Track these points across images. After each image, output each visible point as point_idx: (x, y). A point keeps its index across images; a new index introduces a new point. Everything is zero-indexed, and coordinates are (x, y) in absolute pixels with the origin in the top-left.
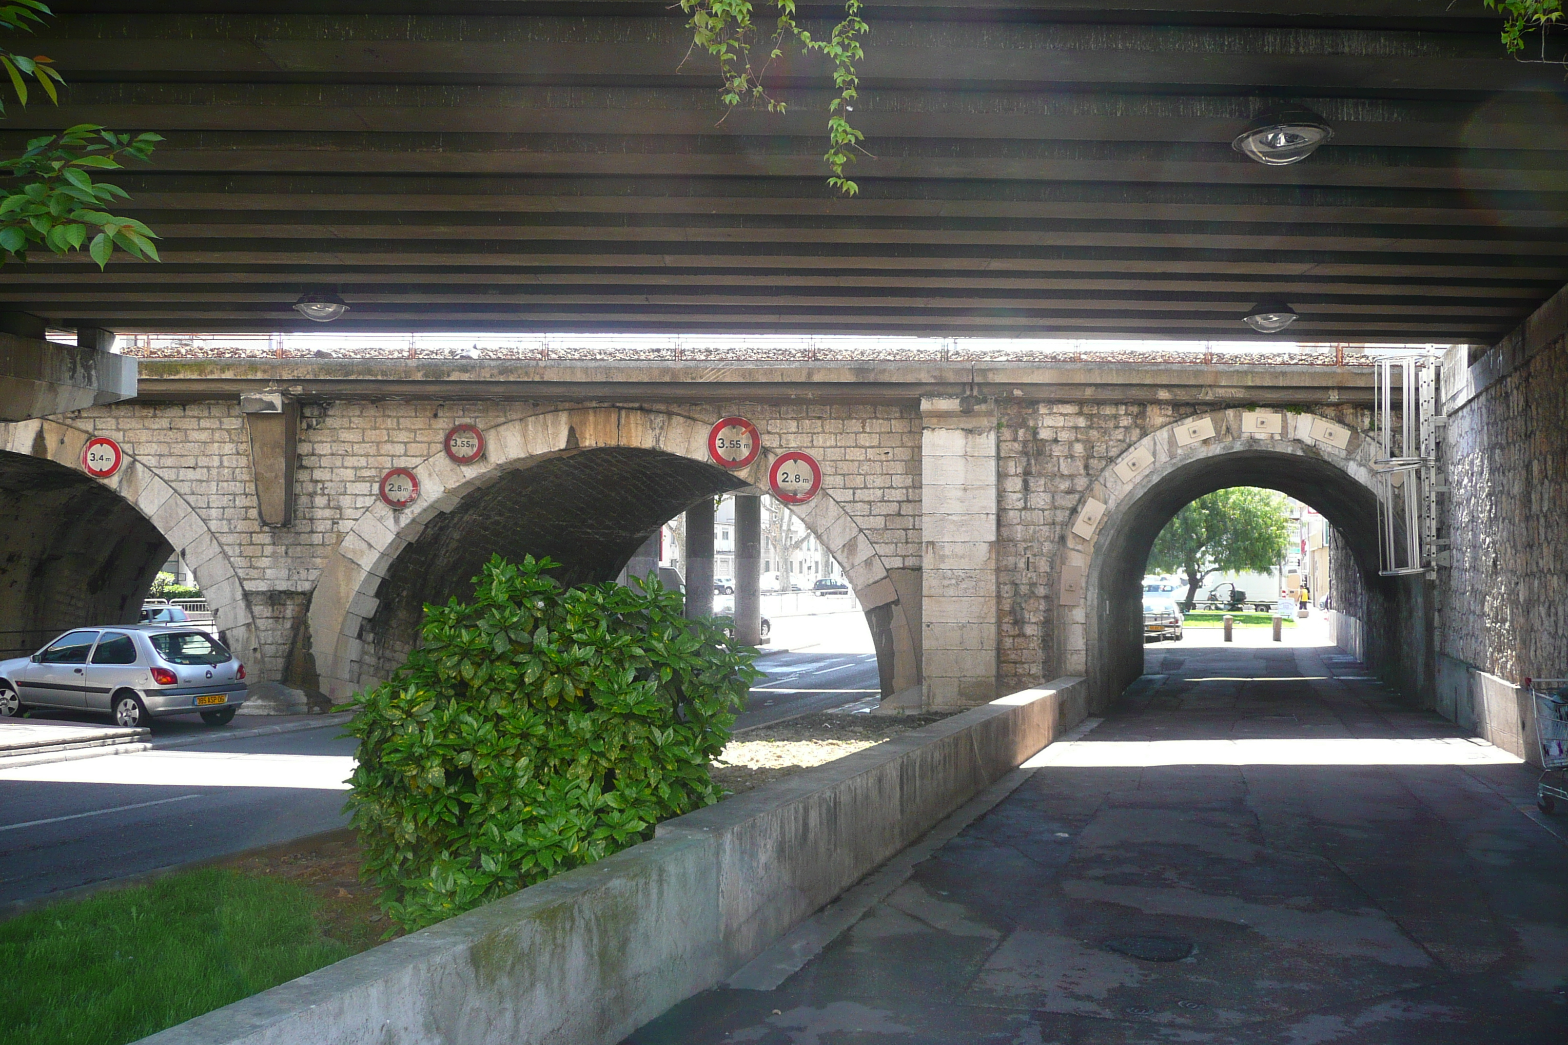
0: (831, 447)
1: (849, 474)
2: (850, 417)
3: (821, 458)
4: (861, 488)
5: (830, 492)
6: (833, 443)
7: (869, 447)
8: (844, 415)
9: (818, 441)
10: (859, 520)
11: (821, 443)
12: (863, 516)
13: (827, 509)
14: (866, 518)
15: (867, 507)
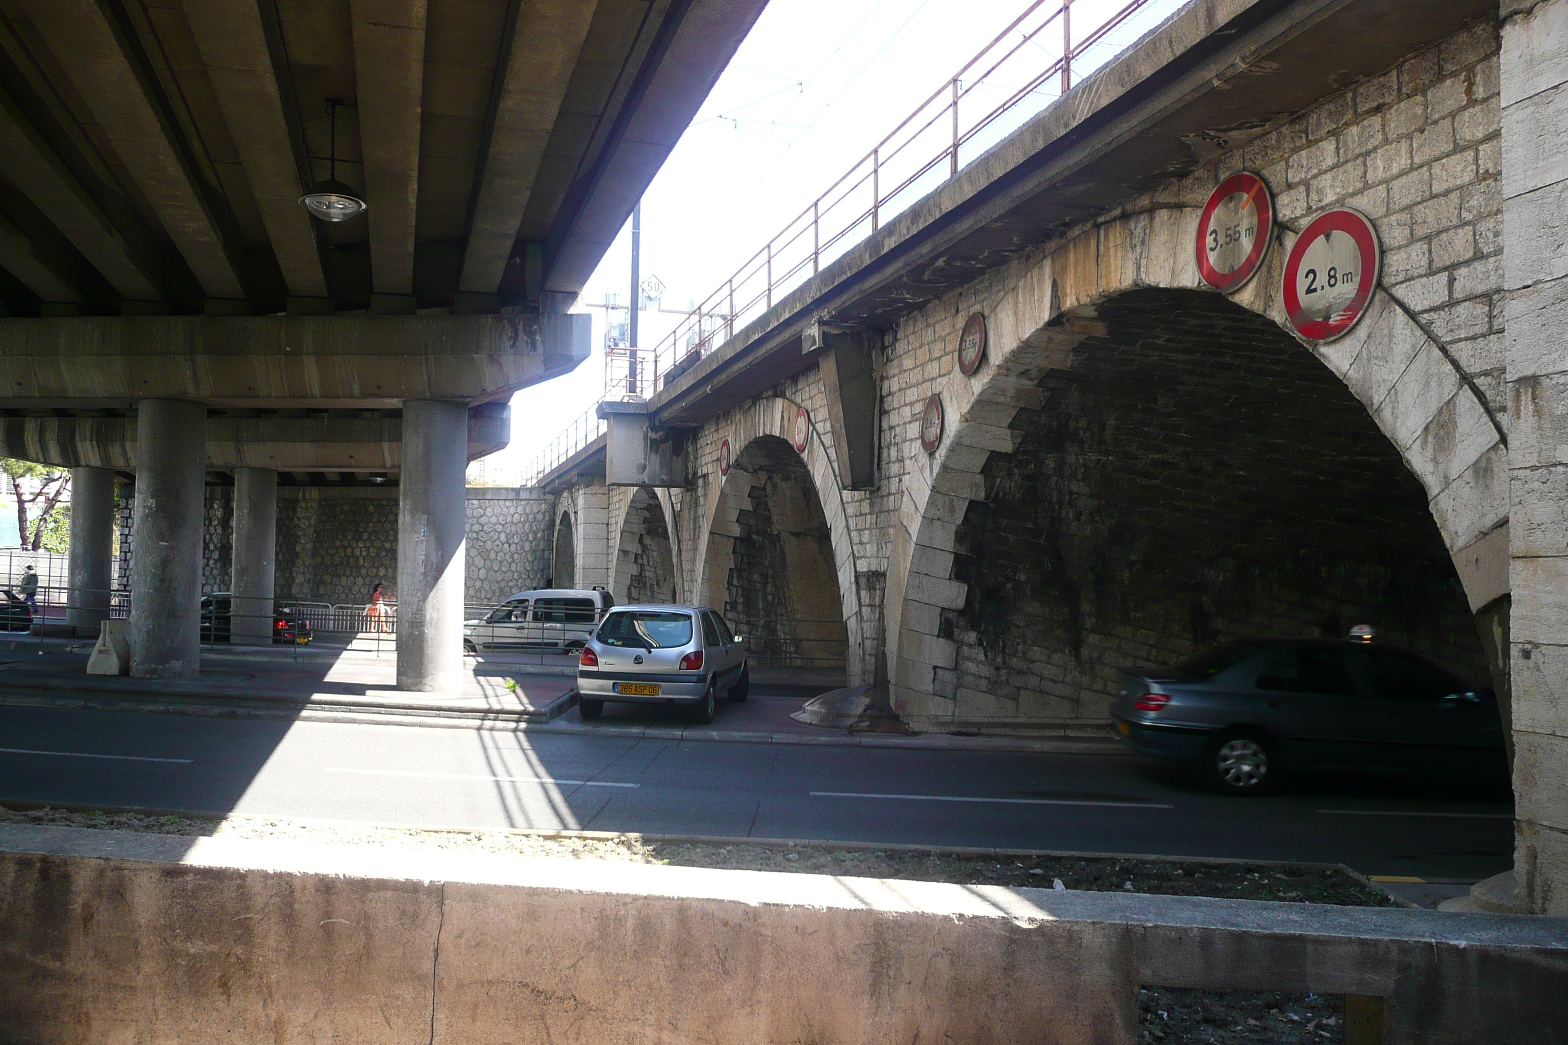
0: (1402, 174)
1: (1439, 233)
2: (1440, 77)
3: (1381, 211)
4: (1467, 263)
5: (1400, 292)
6: (1404, 162)
7: (1481, 142)
8: (1426, 78)
9: (1376, 169)
10: (1463, 352)
11: (1381, 174)
12: (1474, 338)
13: (1391, 336)
14: (1481, 342)
15: (1481, 310)
